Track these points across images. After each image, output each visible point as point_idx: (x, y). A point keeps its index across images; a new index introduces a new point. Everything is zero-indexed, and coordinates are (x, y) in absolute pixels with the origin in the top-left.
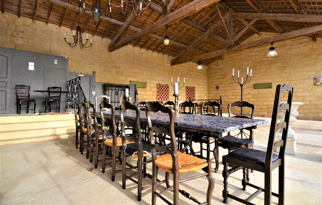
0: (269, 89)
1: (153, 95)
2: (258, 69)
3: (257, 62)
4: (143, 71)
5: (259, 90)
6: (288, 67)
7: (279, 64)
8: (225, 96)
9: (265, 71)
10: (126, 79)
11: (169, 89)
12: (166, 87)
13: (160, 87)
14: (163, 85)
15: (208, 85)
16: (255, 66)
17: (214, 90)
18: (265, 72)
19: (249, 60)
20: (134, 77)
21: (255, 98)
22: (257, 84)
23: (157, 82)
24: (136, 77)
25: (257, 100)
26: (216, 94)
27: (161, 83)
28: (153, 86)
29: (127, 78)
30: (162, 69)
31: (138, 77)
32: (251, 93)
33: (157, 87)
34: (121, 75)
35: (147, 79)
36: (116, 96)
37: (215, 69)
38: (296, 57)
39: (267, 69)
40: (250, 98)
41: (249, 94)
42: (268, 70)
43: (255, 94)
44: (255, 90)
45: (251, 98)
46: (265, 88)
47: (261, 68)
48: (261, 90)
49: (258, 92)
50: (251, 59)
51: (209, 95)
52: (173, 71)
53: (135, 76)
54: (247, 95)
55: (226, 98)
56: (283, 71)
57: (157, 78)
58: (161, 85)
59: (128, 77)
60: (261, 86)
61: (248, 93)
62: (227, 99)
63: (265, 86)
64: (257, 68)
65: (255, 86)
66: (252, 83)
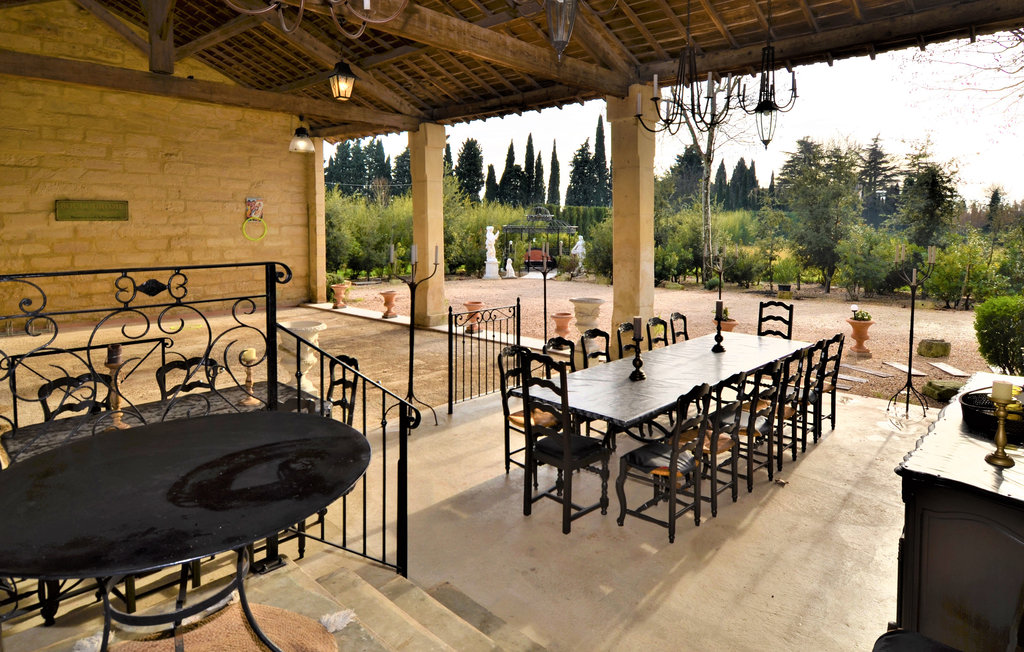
0: (117, 224)
2: (72, 142)
3: (70, 114)
5: (76, 223)
6: (180, 157)
7: (153, 142)
9: (104, 155)
16: (61, 128)
18: (105, 159)
19: (33, 95)
21: (61, 255)
22: (67, 200)
25: (68, 263)
32: (39, 236)
39: (110, 150)
40: (35, 255)
41: (29, 238)
42: (116, 154)
43: (60, 241)
44: (62, 224)
45: (43, 255)
46: (102, 218)
47: (85, 138)
48: (87, 223)
49: (75, 231)
50: (42, 95)
54: (20, 242)
56: (166, 166)
60: (86, 209)
61: (24, 237)
63: (102, 210)
64: (68, 137)
65: (62, 209)
66: (49, 194)
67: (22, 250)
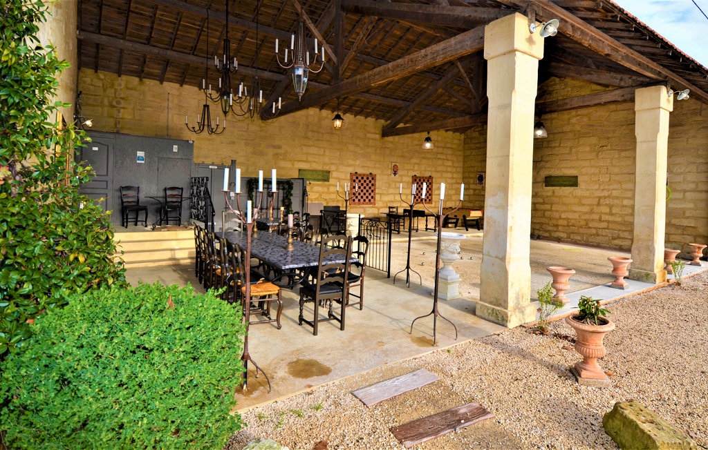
0: (572, 188)
2: (555, 147)
3: (555, 133)
4: (324, 152)
5: (554, 188)
6: (609, 147)
7: (594, 140)
10: (291, 166)
11: (375, 181)
12: (370, 179)
13: (357, 178)
14: (364, 175)
16: (551, 140)
17: (473, 184)
18: (568, 153)
20: (307, 161)
21: (547, 203)
22: (551, 177)
23: (352, 170)
24: (309, 162)
25: (550, 208)
26: (477, 191)
27: (360, 171)
28: (343, 178)
29: (293, 165)
30: (361, 145)
31: (314, 162)
32: (539, 194)
33: (351, 179)
34: (283, 159)
35: (332, 164)
36: (270, 199)
38: (624, 127)
39: (571, 148)
40: (537, 203)
42: (574, 150)
43: (547, 197)
44: (548, 188)
45: (540, 204)
46: (565, 186)
47: (560, 144)
48: (558, 188)
49: (554, 192)
52: (386, 148)
53: (310, 160)
56: (600, 153)
57: (351, 162)
58: (360, 175)
59: (296, 162)
60: (558, 181)
63: (565, 181)
65: (548, 181)
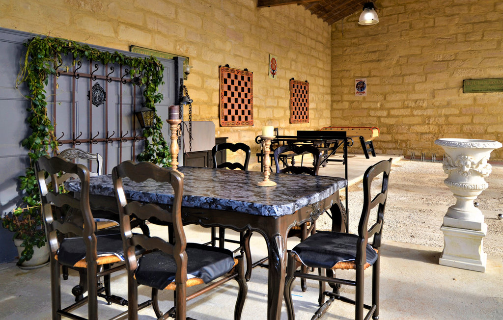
1: (209, 104)
2: (475, 41)
3: (474, 23)
4: (176, 13)
5: (475, 94)
8: (382, 108)
9: (495, 47)
10: (113, 35)
11: (252, 84)
12: (246, 79)
13: (229, 76)
14: (238, 72)
15: (332, 78)
16: (469, 33)
17: (349, 93)
18: (495, 49)
19: (453, 15)
20: (143, 28)
21: (465, 115)
22: (471, 79)
23: (221, 60)
24: (150, 31)
25: (469, 121)
26: (354, 103)
27: (232, 65)
28: (209, 73)
29: (116, 32)
30: (232, 15)
31: (159, 33)
32: (453, 103)
33: (220, 76)
34: (93, 14)
35: (191, 43)
36: (97, 111)
37: (354, 36)
39: (499, 43)
40: (450, 115)
41: (448, 105)
43: (465, 106)
44: (467, 95)
45: (455, 115)
46: (492, 91)
47: (483, 37)
48: (482, 94)
49: (475, 99)
50: (458, 14)
51: (335, 106)
52: (262, 27)
53: (150, 26)
54: (444, 107)
55: (385, 113)
57: (218, 44)
58: (233, 70)
59: (122, 27)
60: (482, 85)
61: (446, 104)
62: (389, 116)
63: (492, 85)
64: (473, 39)
65: (467, 85)
66: (460, 76)
67: (444, 111)
